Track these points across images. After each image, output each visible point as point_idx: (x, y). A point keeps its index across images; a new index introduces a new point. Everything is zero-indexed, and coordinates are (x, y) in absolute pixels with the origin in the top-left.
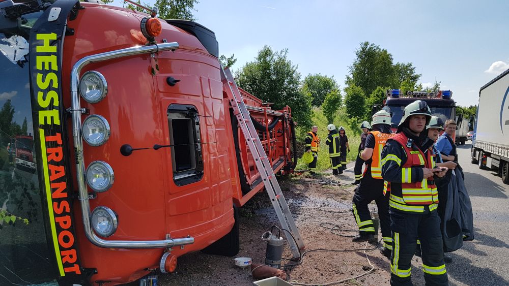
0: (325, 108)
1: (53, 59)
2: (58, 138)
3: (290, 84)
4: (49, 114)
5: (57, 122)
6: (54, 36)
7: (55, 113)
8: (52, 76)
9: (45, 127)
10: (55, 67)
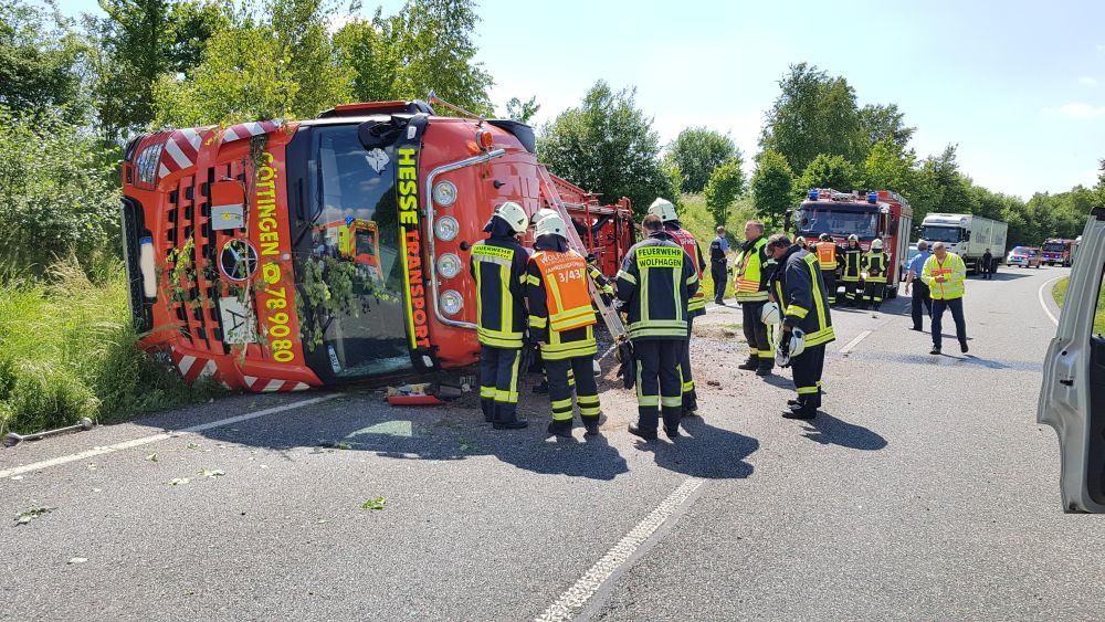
0: (710, 198)
1: (413, 170)
2: (415, 234)
3: (639, 152)
4: (409, 214)
5: (415, 221)
6: (412, 152)
7: (414, 214)
8: (412, 184)
9: (406, 225)
10: (414, 177)
